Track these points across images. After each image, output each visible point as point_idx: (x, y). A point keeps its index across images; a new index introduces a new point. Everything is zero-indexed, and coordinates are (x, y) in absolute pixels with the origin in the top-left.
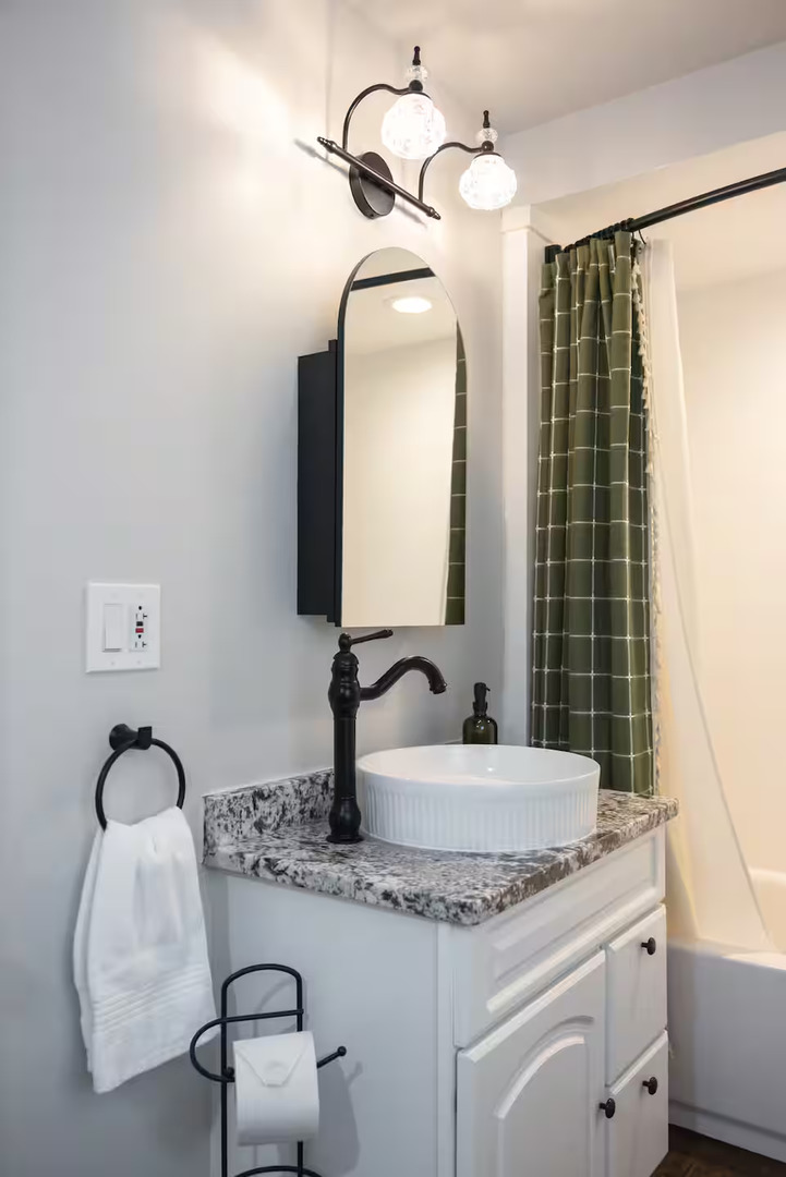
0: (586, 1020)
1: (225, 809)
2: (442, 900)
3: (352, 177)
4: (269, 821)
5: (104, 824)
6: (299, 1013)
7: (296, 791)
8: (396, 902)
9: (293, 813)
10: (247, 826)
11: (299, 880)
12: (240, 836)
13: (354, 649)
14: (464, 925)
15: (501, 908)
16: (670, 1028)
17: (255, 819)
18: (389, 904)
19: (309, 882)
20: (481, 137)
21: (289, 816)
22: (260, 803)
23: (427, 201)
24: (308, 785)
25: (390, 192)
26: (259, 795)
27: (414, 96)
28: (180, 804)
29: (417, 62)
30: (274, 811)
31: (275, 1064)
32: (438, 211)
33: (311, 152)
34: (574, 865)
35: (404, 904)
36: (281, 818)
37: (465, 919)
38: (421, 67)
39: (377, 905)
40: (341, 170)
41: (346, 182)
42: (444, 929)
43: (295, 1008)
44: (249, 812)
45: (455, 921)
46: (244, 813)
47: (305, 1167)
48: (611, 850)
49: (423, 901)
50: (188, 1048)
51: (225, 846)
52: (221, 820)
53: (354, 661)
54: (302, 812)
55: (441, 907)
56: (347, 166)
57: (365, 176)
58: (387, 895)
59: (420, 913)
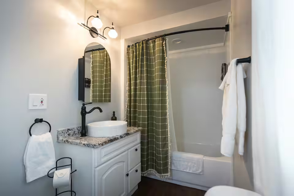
0: (124, 162)
1: (61, 132)
2: (92, 144)
3: (90, 30)
4: (71, 134)
5: (31, 135)
6: (71, 165)
7: (77, 129)
8: (85, 145)
9: (77, 132)
10: (66, 135)
11: (71, 143)
12: (64, 137)
13: (85, 106)
14: (95, 148)
15: (102, 145)
16: (141, 162)
17: (68, 134)
18: (84, 146)
19: (73, 143)
20: (112, 26)
21: (75, 133)
22: (69, 131)
23: (104, 36)
24: (79, 128)
25: (97, 34)
26: (69, 130)
27: (97, 18)
28: (50, 132)
29: (98, 13)
30: (72, 132)
31: (62, 174)
32: (106, 38)
33: (81, 26)
34: (120, 138)
35: (86, 145)
36: (74, 133)
37: (95, 147)
38: (99, 14)
39: (82, 146)
40: (88, 30)
41: (89, 31)
42: (92, 149)
43: (70, 164)
44: (66, 132)
45: (94, 147)
46: (65, 133)
47: (72, 190)
48: (128, 136)
49: (89, 145)
50: (47, 174)
51: (61, 138)
52: (60, 134)
53: (85, 107)
54: (78, 132)
55: (92, 145)
56: (89, 29)
57: (92, 30)
58: (84, 144)
59: (89, 147)
